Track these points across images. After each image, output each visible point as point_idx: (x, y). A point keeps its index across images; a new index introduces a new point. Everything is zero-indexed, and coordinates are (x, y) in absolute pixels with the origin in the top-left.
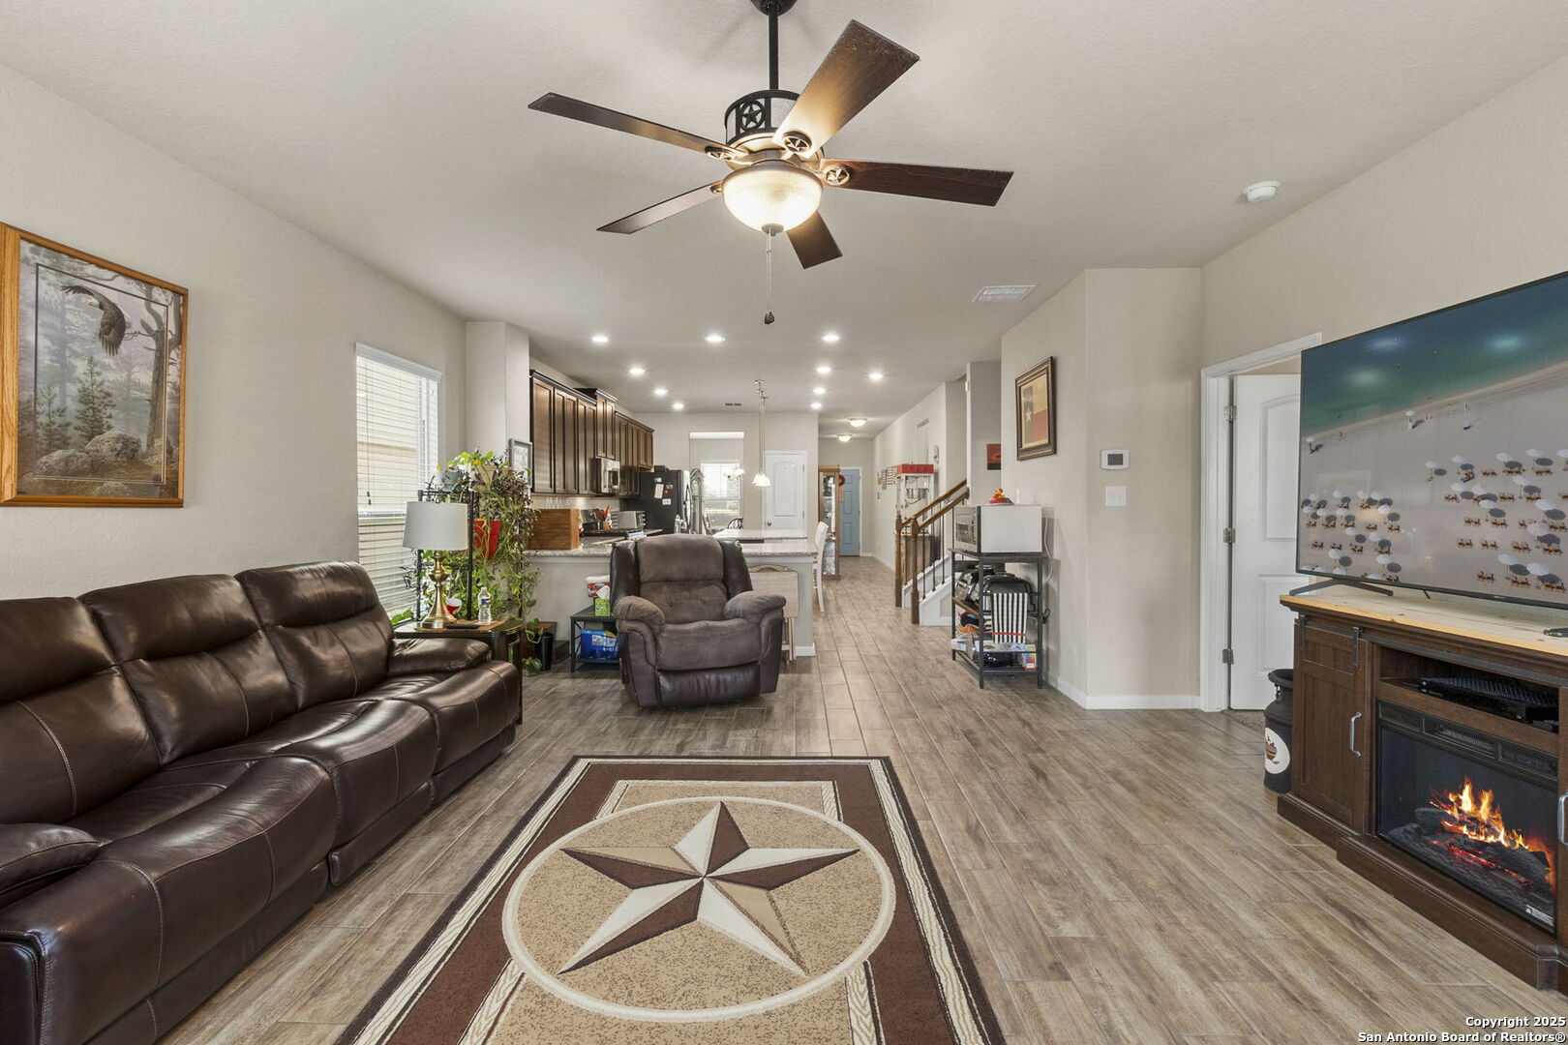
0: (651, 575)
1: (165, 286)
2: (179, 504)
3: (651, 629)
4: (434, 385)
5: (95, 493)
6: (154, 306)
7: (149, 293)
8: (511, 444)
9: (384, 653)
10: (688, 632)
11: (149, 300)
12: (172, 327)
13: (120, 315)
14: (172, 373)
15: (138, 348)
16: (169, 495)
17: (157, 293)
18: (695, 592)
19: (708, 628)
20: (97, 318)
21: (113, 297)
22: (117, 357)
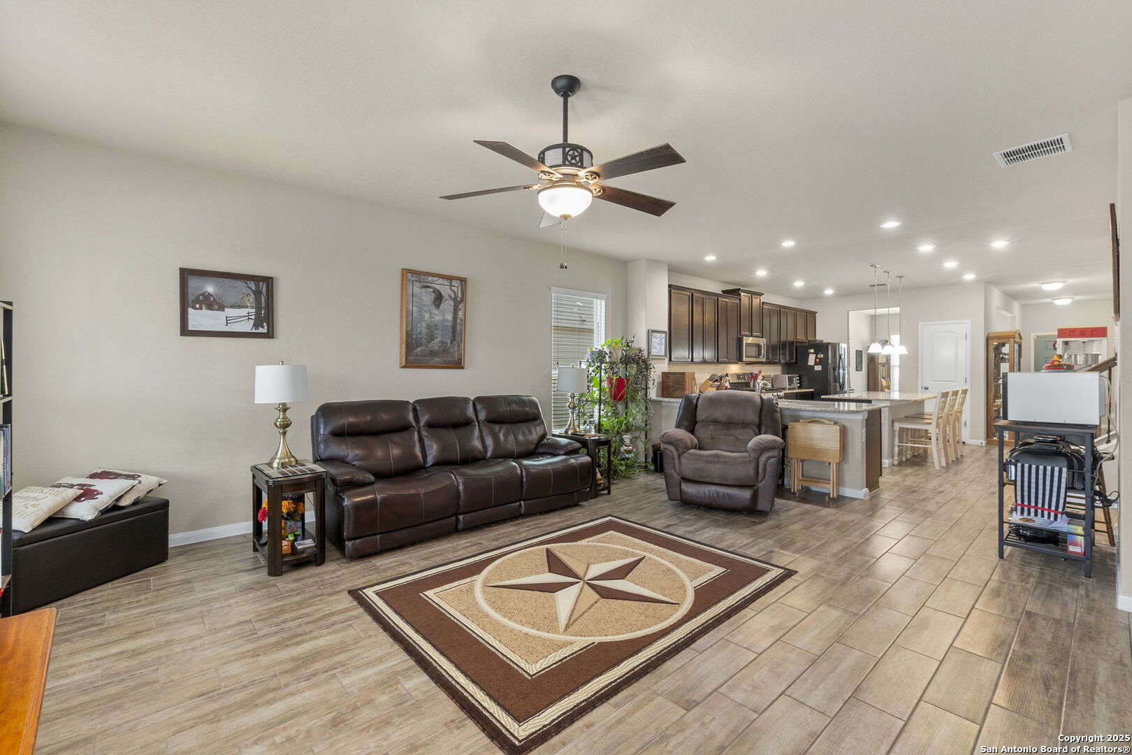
0: (703, 417)
1: (457, 278)
2: (463, 368)
3: (678, 450)
4: (603, 302)
5: (431, 363)
6: (453, 288)
7: (451, 283)
8: (650, 333)
9: (536, 442)
10: (702, 456)
11: (451, 286)
12: (460, 295)
13: (440, 293)
14: (460, 314)
15: (448, 305)
16: (458, 364)
17: (454, 283)
18: (732, 432)
19: (717, 456)
20: (432, 297)
21: (438, 287)
22: (440, 310)
